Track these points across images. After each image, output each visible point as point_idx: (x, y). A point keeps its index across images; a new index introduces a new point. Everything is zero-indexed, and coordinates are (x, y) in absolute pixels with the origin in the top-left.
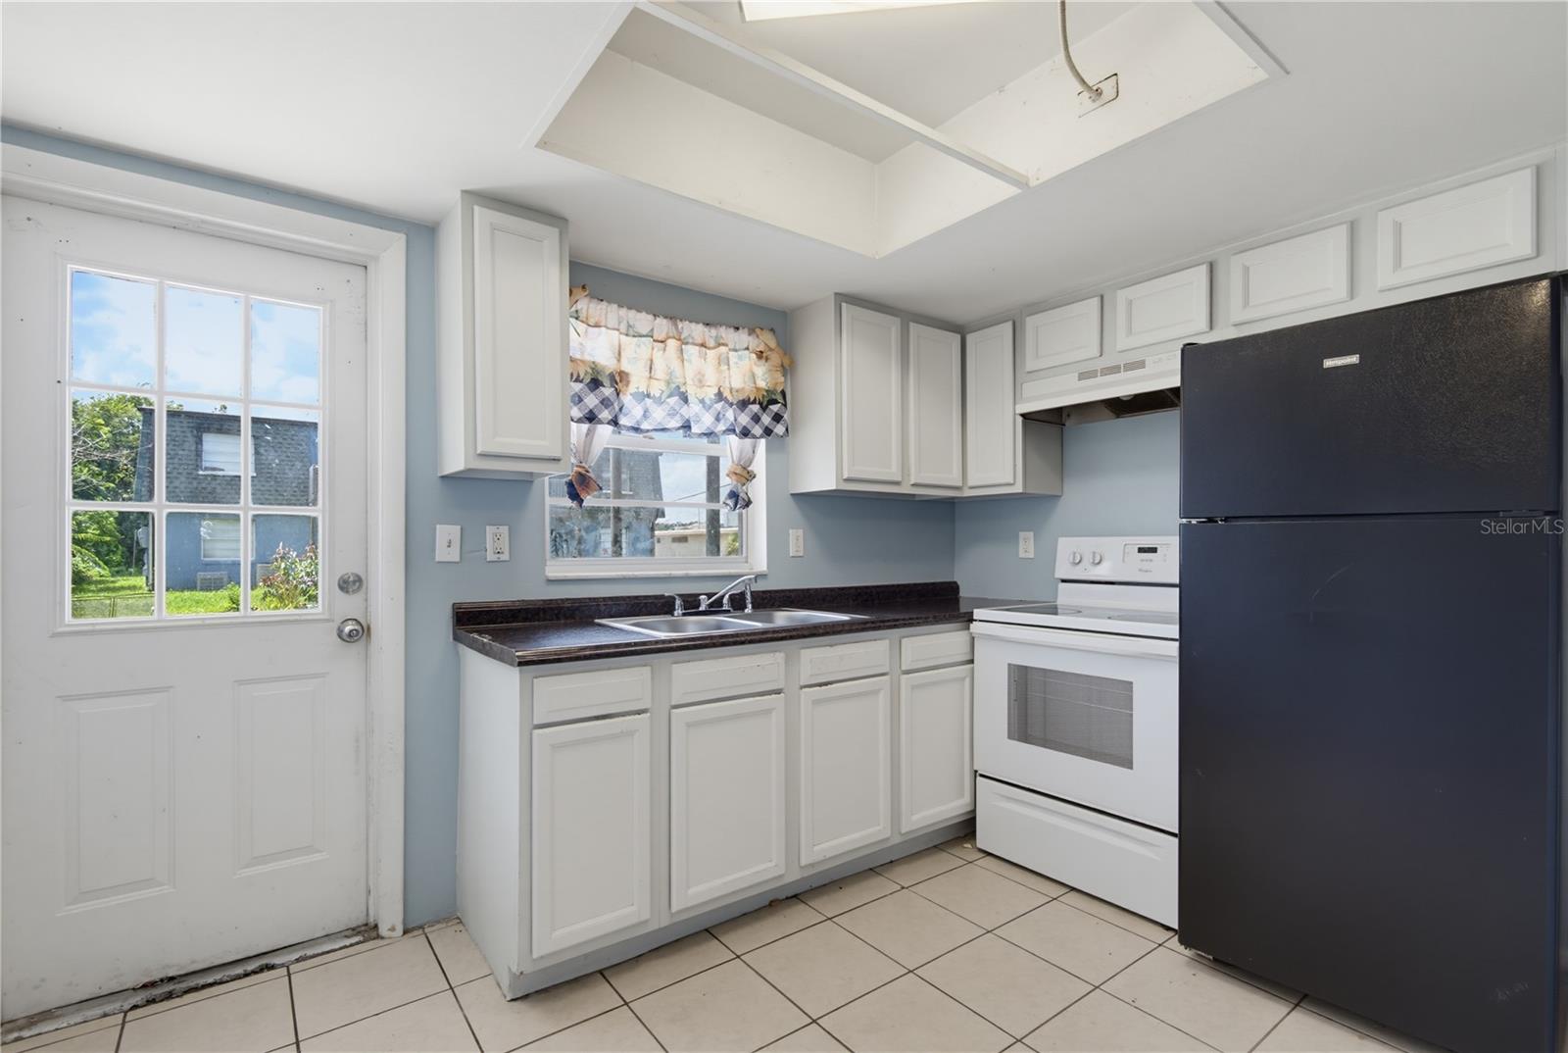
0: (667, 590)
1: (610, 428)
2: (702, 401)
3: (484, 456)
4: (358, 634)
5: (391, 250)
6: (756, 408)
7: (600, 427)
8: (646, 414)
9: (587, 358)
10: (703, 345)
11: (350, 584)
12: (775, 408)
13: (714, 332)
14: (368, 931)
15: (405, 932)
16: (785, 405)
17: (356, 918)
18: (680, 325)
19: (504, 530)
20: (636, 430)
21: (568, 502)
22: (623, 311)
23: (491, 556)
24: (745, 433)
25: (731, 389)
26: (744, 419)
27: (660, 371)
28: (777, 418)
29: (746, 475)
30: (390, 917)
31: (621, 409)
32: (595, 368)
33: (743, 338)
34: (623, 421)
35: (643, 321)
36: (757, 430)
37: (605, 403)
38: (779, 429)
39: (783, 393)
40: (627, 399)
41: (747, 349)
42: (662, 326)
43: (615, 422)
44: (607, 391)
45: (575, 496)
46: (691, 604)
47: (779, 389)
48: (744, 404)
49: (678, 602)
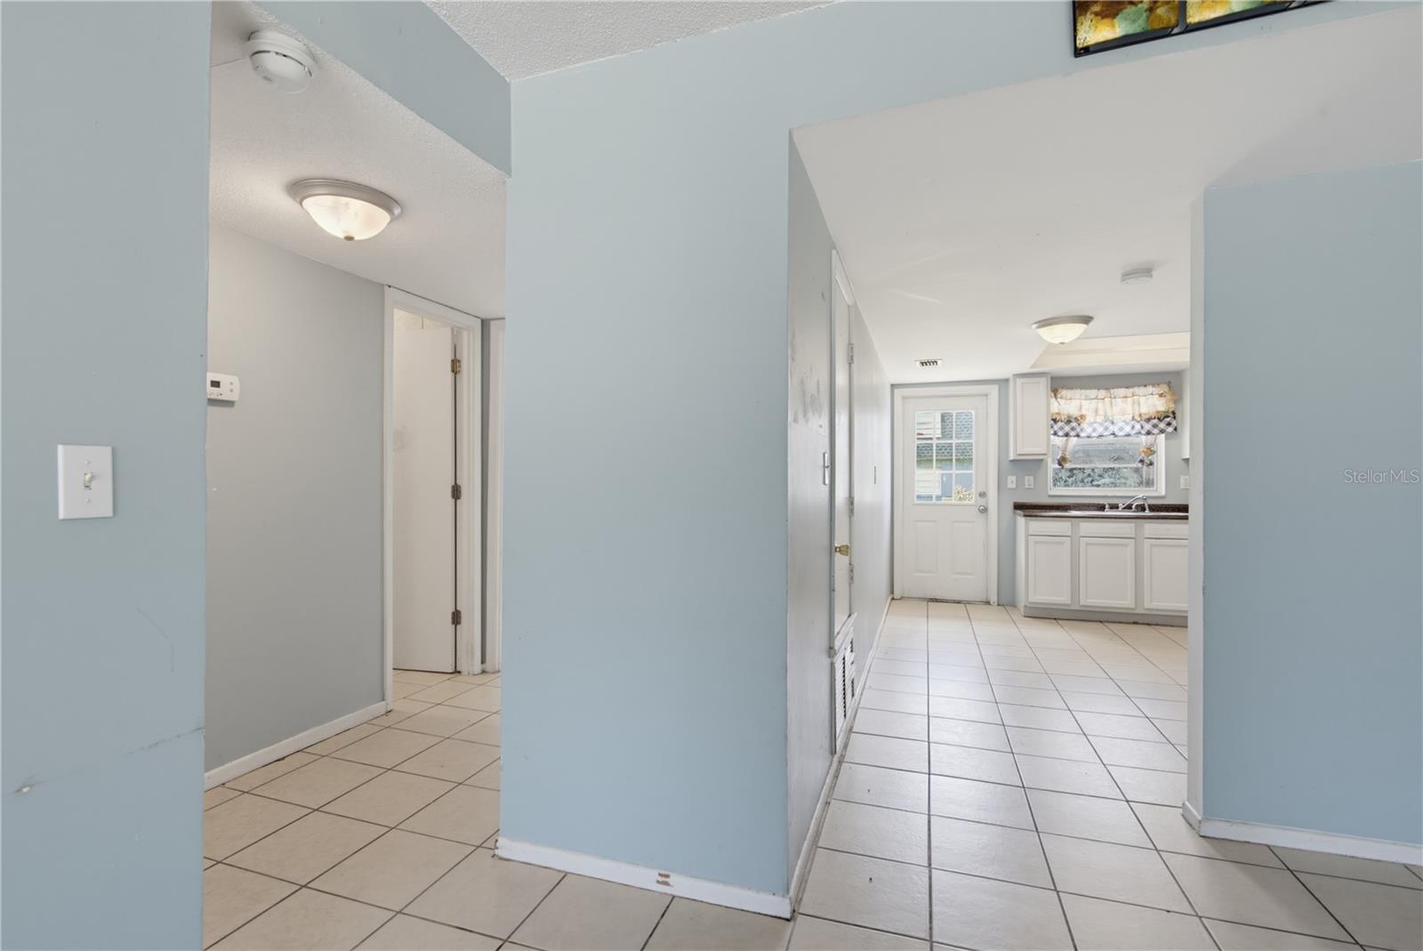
0: (1101, 502)
1: (1076, 438)
2: (1124, 421)
3: (1020, 455)
4: (984, 510)
5: (994, 391)
6: (1156, 421)
7: (1072, 438)
8: (1094, 430)
9: (1066, 412)
10: (1125, 397)
11: (983, 495)
12: (1168, 419)
13: (1131, 390)
14: (988, 603)
15: (998, 605)
16: (1175, 418)
17: (984, 599)
18: (1112, 391)
19: (1032, 478)
20: (1088, 437)
21: (1057, 466)
22: (1083, 391)
23: (1027, 487)
24: (1149, 433)
25: (1140, 415)
26: (1148, 427)
27: (1101, 412)
28: (1169, 424)
29: (1150, 451)
30: (994, 599)
31: (1082, 430)
32: (1069, 417)
33: (1150, 389)
34: (1082, 434)
35: (1093, 393)
36: (1156, 431)
37: (1073, 429)
38: (1170, 429)
39: (1174, 413)
40: (1084, 425)
41: (1152, 394)
42: (1102, 393)
43: (1078, 436)
44: (1074, 424)
45: (1060, 464)
46: (1114, 507)
47: (1171, 410)
48: (1148, 420)
49: (1107, 507)
